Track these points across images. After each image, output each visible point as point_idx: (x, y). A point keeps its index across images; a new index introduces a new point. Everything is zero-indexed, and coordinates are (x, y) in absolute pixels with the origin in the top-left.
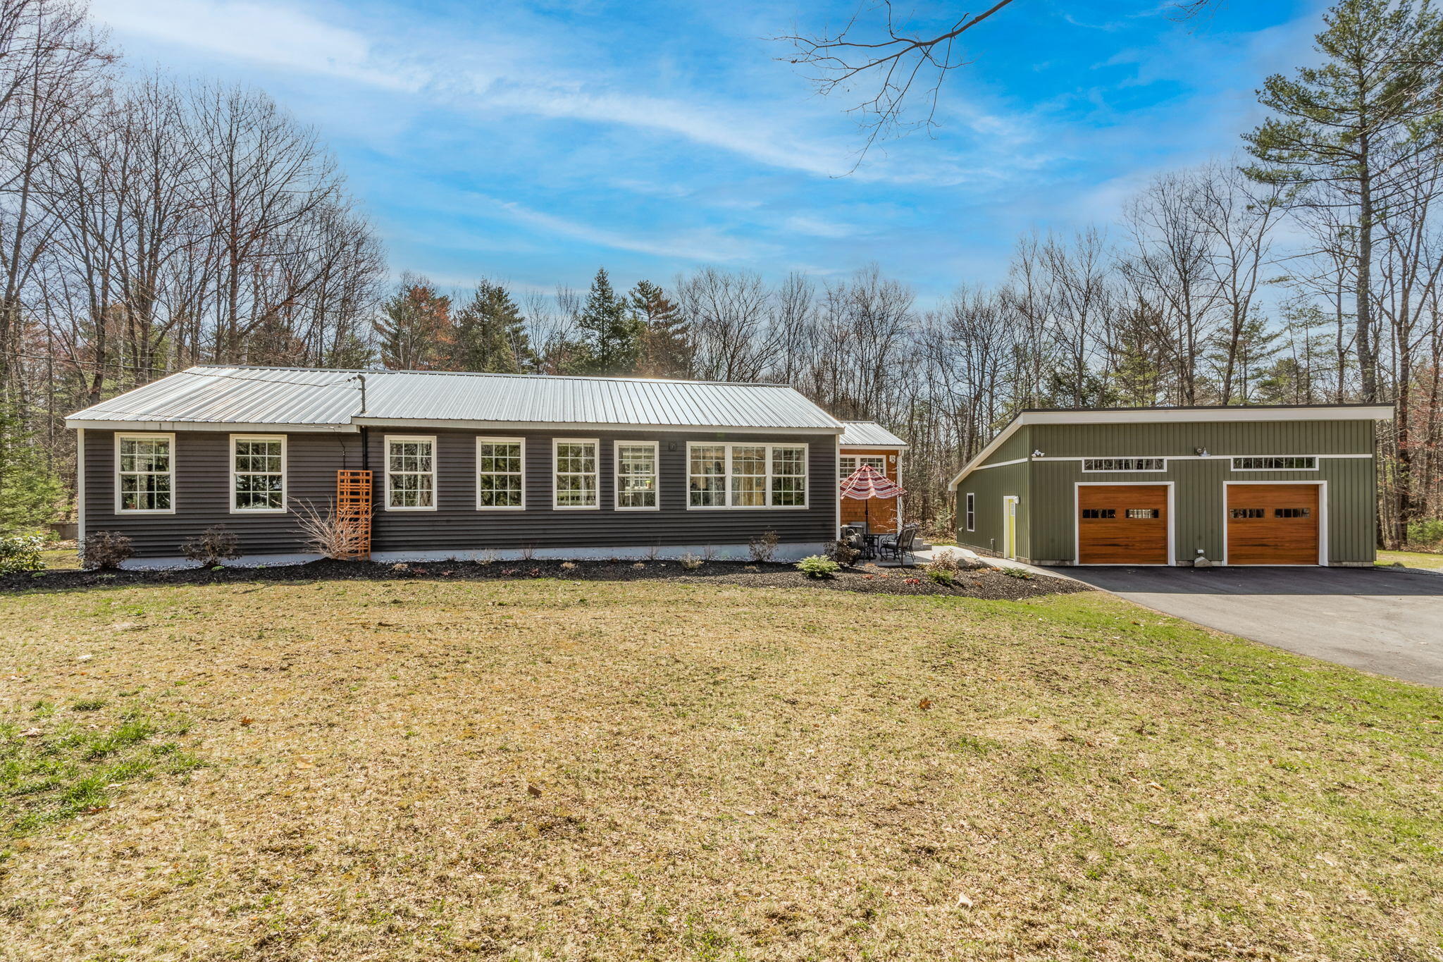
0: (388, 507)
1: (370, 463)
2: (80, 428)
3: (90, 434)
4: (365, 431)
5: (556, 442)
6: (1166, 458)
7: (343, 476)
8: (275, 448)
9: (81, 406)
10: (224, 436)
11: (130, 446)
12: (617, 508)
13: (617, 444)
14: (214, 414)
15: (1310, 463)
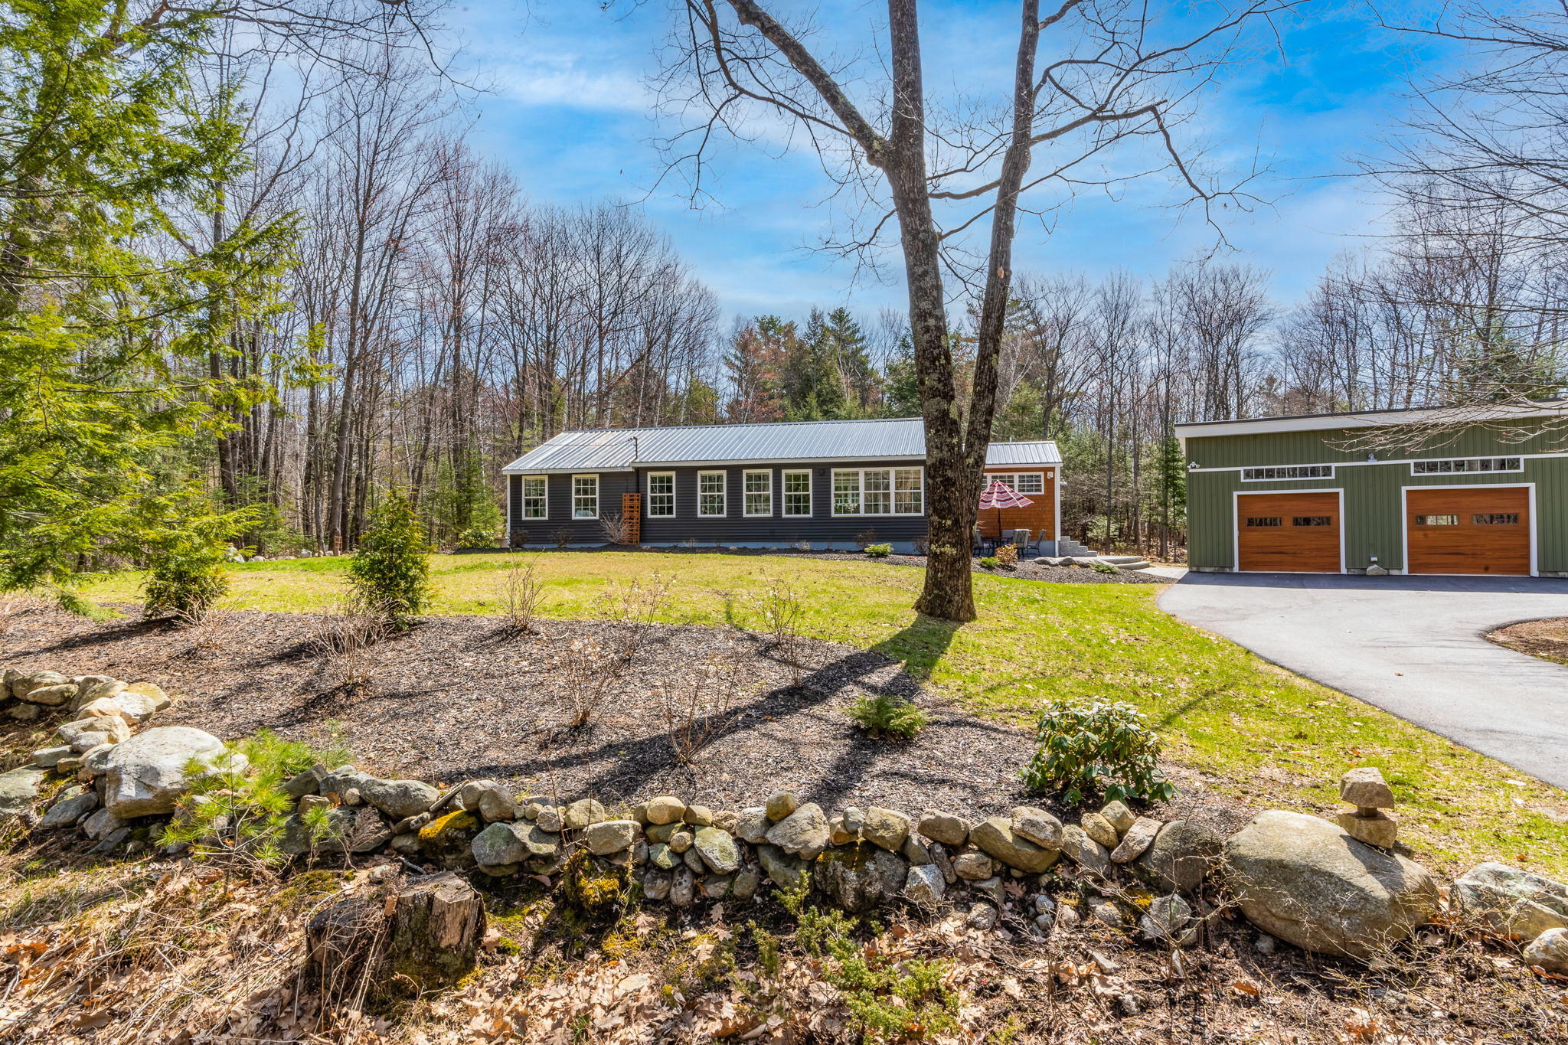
0: (650, 516)
1: (639, 487)
2: (508, 474)
3: (512, 477)
4: (638, 470)
5: (745, 472)
6: (1334, 465)
7: (626, 497)
8: (593, 482)
9: (511, 460)
10: (570, 475)
11: (528, 483)
12: (784, 515)
13: (784, 472)
14: (566, 465)
15: (1514, 464)
